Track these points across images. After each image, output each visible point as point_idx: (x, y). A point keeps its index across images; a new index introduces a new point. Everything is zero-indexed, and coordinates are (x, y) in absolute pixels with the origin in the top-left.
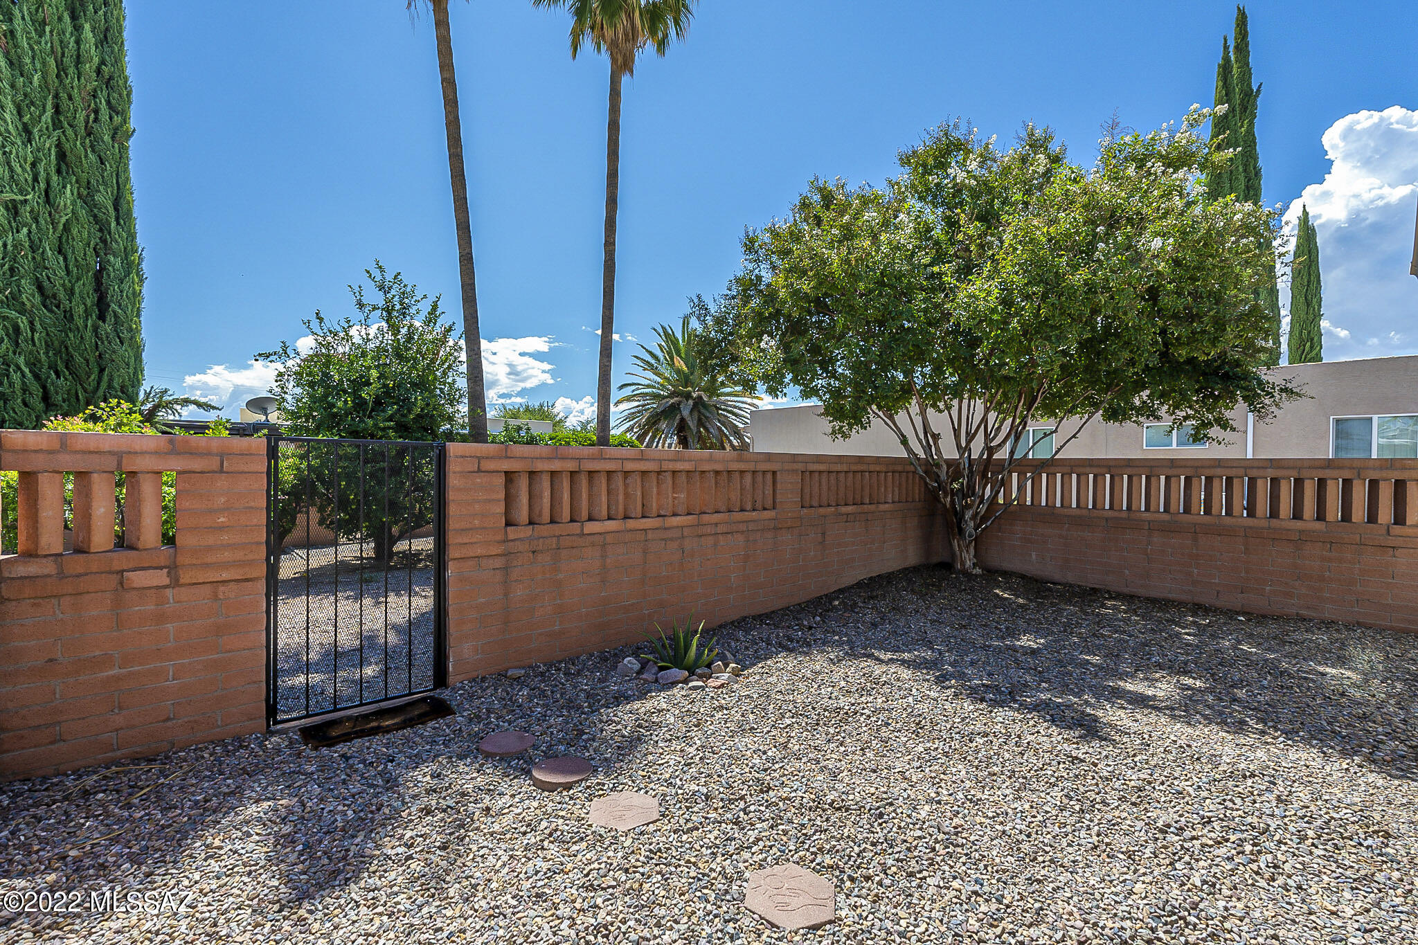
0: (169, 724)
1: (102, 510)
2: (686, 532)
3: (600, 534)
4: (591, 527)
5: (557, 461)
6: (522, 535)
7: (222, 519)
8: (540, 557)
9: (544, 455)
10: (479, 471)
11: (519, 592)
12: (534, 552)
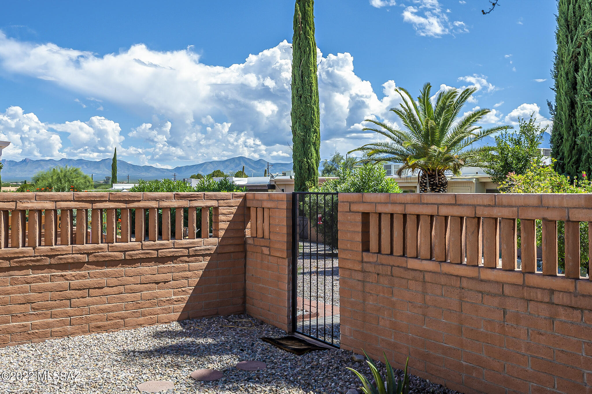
0: (269, 313)
1: (259, 222)
2: (507, 290)
3: (421, 271)
4: (413, 264)
5: (390, 205)
6: (371, 260)
7: (278, 229)
8: (382, 279)
9: (383, 201)
10: (350, 211)
11: (371, 302)
12: (378, 274)
